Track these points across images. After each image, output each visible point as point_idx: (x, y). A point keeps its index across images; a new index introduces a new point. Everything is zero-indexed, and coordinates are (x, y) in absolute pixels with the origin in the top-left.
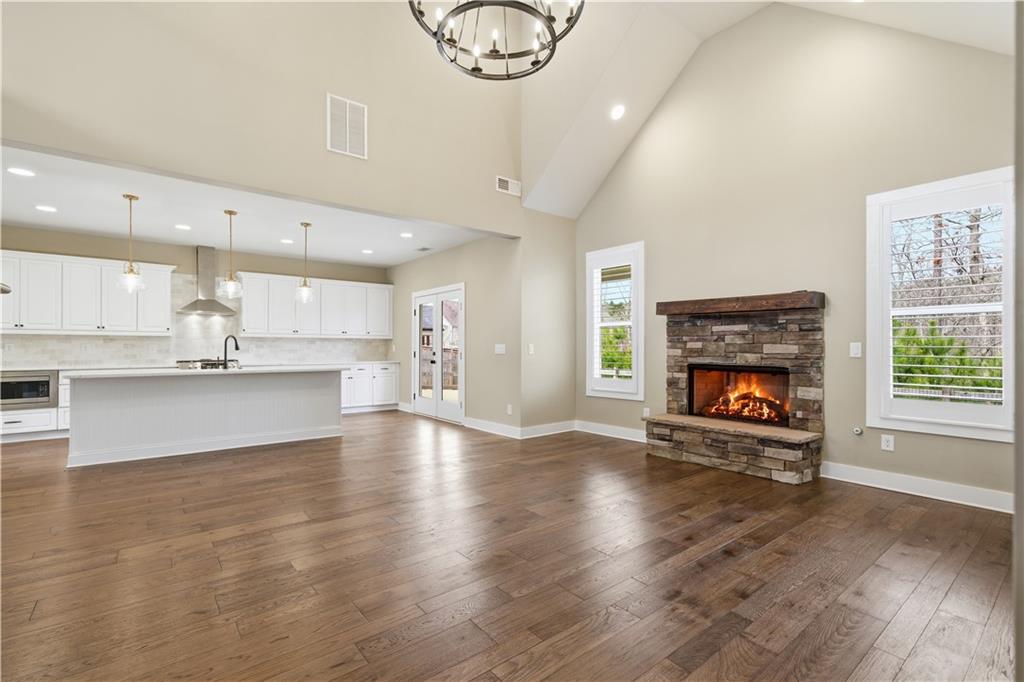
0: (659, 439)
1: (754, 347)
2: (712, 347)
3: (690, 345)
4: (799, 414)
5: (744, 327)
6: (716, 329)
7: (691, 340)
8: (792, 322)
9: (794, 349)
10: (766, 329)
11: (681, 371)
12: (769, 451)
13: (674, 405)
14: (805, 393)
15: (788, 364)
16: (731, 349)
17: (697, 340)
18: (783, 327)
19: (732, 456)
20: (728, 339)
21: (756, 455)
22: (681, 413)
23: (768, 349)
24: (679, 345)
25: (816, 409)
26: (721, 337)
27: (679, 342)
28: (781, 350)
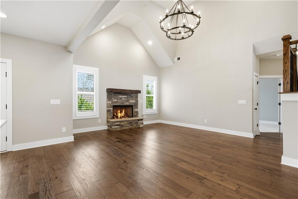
0: (117, 126)
1: (128, 101)
2: (119, 101)
3: (114, 100)
4: (135, 114)
5: (126, 96)
6: (120, 96)
7: (114, 99)
8: (135, 96)
9: (134, 101)
10: (130, 97)
11: (111, 107)
12: (139, 122)
13: (110, 117)
14: (136, 110)
15: (133, 104)
16: (123, 101)
17: (116, 99)
18: (133, 97)
19: (133, 125)
20: (123, 99)
21: (137, 123)
22: (111, 119)
23: (130, 101)
24: (111, 100)
25: (137, 112)
26: (121, 99)
27: (111, 99)
28: (132, 101)
